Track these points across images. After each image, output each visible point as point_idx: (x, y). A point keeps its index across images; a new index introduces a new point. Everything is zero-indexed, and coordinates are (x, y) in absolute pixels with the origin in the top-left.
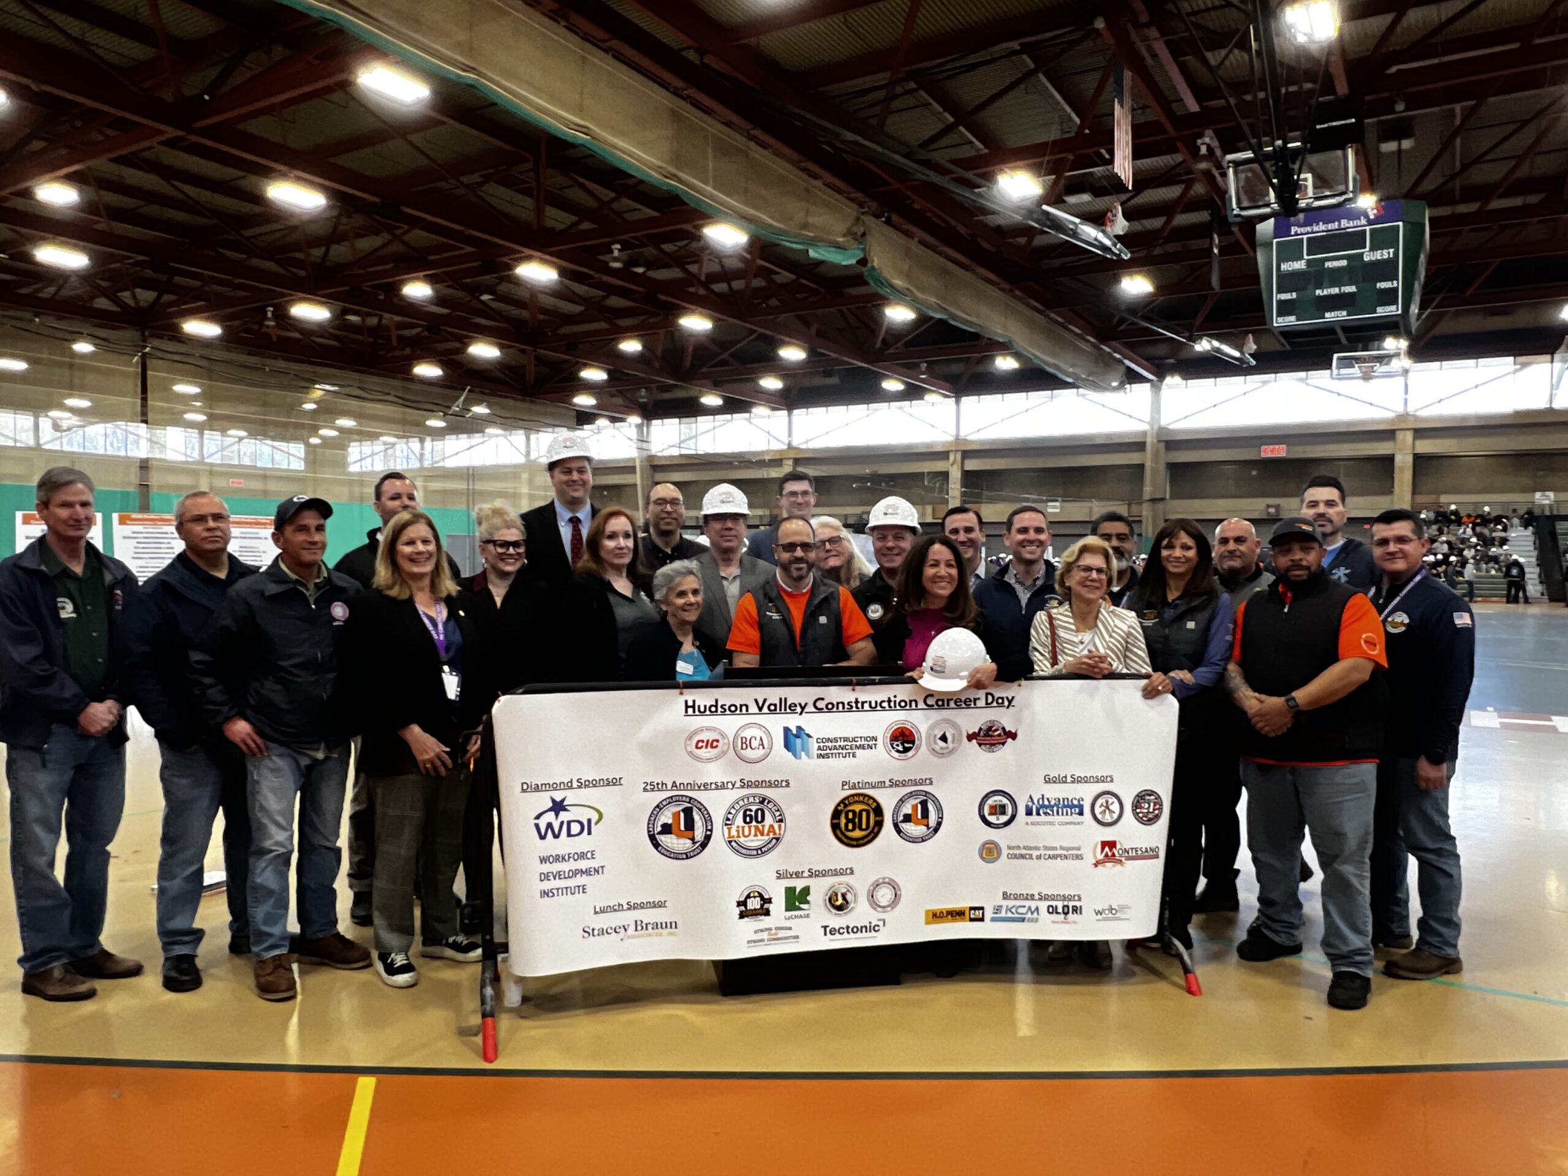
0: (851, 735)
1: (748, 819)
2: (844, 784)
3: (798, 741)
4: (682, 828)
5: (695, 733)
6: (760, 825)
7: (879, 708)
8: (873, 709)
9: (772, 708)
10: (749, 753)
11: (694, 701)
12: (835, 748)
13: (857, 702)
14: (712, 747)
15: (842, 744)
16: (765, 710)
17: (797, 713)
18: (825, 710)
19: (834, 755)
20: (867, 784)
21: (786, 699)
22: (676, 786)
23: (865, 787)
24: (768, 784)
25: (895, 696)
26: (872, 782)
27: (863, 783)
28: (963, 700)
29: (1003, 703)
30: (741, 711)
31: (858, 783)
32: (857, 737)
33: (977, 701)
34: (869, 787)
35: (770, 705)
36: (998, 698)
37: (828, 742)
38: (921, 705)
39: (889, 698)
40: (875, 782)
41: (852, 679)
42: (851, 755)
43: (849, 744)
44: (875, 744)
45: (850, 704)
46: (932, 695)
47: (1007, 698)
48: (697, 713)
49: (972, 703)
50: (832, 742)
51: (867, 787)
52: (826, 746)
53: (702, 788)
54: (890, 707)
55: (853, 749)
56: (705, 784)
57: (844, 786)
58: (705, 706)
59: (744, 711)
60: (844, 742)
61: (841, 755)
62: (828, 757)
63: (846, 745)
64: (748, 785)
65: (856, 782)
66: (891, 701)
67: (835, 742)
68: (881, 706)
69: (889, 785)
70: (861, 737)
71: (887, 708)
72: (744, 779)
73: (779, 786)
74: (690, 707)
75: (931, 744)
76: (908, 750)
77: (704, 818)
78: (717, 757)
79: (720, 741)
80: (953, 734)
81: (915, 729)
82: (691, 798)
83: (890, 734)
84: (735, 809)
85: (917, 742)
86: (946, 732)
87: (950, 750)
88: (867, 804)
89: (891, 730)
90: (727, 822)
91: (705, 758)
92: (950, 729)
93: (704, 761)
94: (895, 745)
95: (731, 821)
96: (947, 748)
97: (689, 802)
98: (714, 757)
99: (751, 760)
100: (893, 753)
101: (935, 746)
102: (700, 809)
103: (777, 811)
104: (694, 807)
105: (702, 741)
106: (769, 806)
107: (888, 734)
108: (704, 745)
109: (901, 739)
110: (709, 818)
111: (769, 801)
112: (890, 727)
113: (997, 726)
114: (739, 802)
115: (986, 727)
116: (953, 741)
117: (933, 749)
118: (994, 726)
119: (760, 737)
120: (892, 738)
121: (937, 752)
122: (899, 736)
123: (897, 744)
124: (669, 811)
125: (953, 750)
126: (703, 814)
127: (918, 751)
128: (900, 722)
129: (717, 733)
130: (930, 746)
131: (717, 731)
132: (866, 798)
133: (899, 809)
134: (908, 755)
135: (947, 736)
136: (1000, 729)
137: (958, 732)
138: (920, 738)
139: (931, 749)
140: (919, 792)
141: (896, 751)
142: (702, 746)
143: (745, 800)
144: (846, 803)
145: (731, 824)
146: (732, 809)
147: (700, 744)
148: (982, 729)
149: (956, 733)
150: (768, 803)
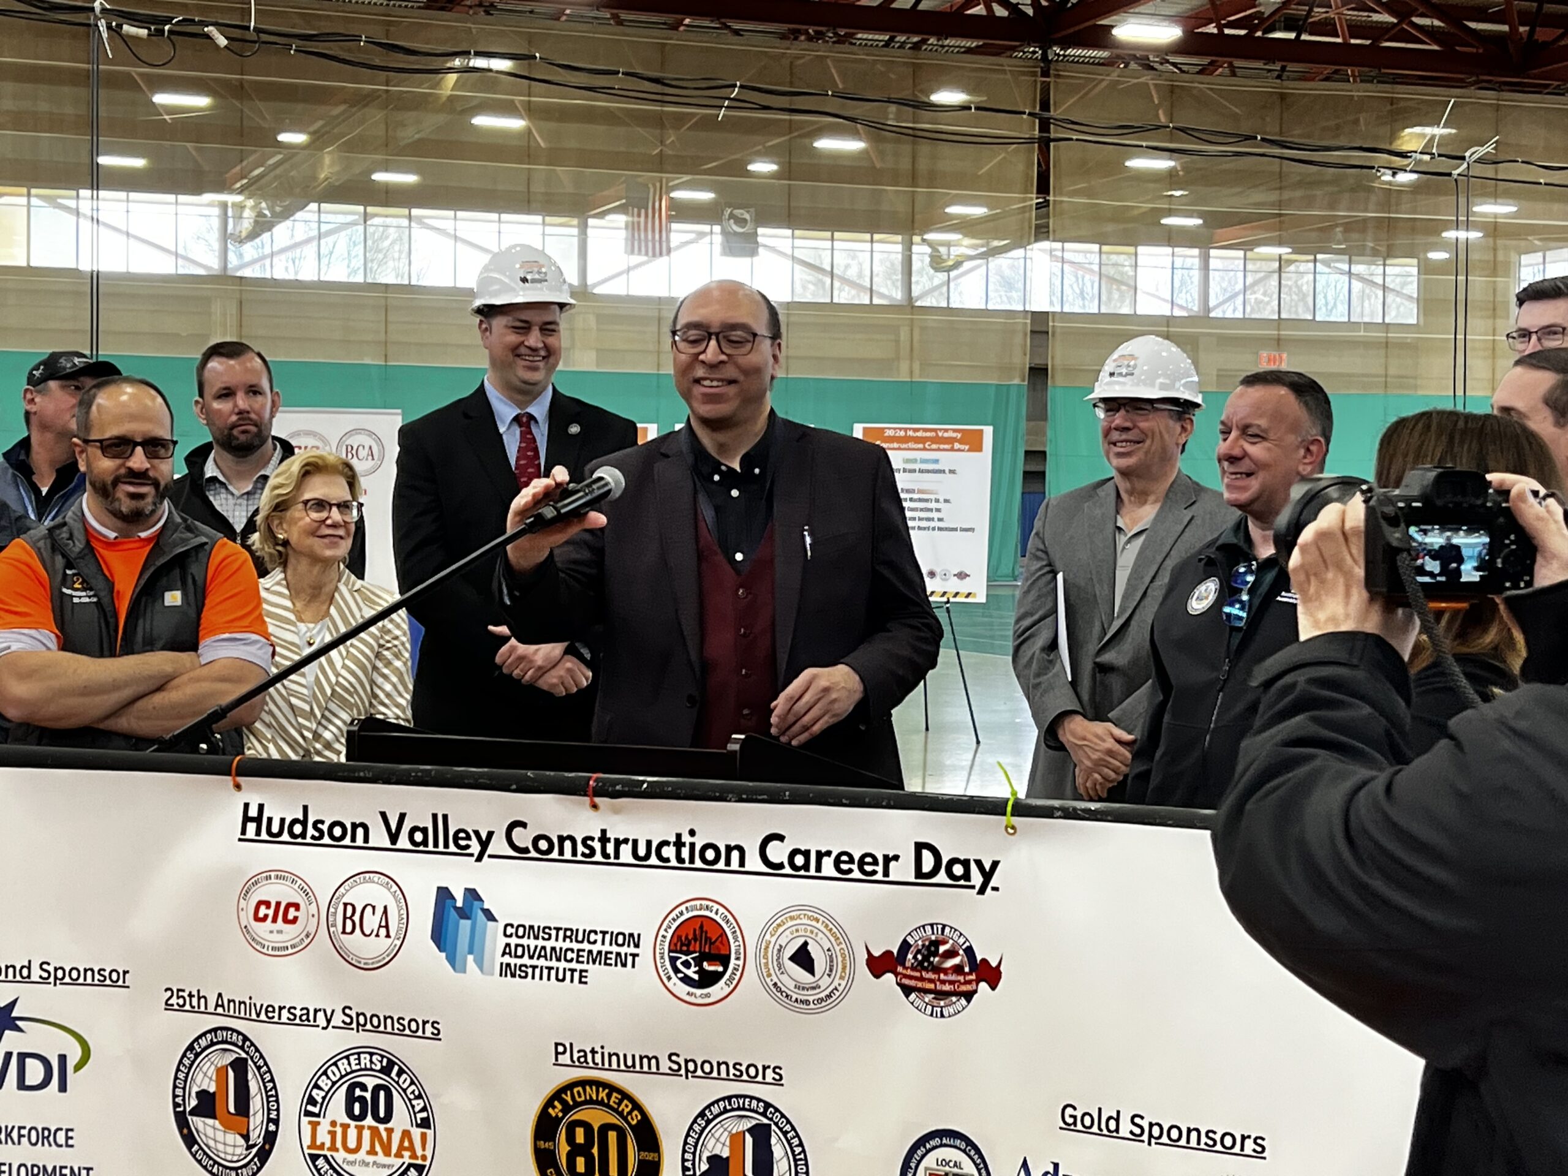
0: (581, 925)
1: (357, 1106)
2: (559, 1049)
3: (465, 924)
4: (232, 1109)
5: (254, 882)
6: (382, 1127)
7: (654, 860)
8: (640, 861)
11: (261, 807)
12: (542, 953)
13: (604, 839)
14: (286, 921)
15: (560, 944)
17: (472, 855)
18: (533, 854)
19: (537, 971)
20: (614, 1058)
21: (445, 817)
22: (222, 1006)
23: (610, 1065)
24: (396, 1025)
25: (692, 833)
26: (625, 1056)
27: (603, 1054)
28: (856, 858)
29: (967, 876)
30: (353, 839)
31: (593, 1052)
32: (596, 932)
33: (892, 864)
34: (619, 1065)
35: (414, 830)
36: (953, 861)
37: (529, 937)
38: (754, 862)
39: (679, 836)
40: (633, 1056)
41: (590, 778)
42: (576, 975)
43: (576, 946)
44: (634, 956)
45: (589, 842)
46: (781, 838)
47: (979, 863)
48: (264, 836)
49: (880, 869)
50: (536, 938)
51: (614, 1066)
52: (523, 946)
53: (263, 1017)
54: (680, 860)
55: (582, 962)
56: (270, 1009)
57: (560, 1056)
58: (283, 820)
59: (360, 841)
60: (564, 940)
61: (553, 973)
62: (523, 974)
63: (567, 950)
64: (358, 1024)
65: (588, 1051)
66: (684, 845)
67: (543, 939)
68: (659, 856)
69: (670, 1068)
70: (604, 933)
71: (674, 862)
72: (350, 1008)
73: (420, 1033)
74: (252, 820)
75: (772, 971)
76: (707, 980)
77: (266, 1092)
78: (293, 946)
79: (302, 906)
80: (829, 950)
81: (735, 924)
82: (246, 1038)
83: (671, 931)
84: (328, 1078)
85: (737, 962)
86: (809, 941)
87: (823, 995)
88: (616, 1110)
89: (674, 920)
90: (310, 1108)
91: (271, 945)
92: (820, 935)
93: (270, 952)
94: (682, 963)
95: (319, 1106)
96: (814, 988)
97: (242, 1048)
98: (289, 944)
99: (363, 961)
100: (670, 985)
101: (781, 977)
102: (259, 1068)
103: (417, 1098)
104: (250, 1062)
105: (268, 904)
106: (401, 1082)
107: (666, 930)
108: (271, 912)
109: (698, 949)
110: (273, 1092)
111: (400, 1069)
112: (682, 913)
113: (951, 942)
114: (339, 1063)
115: (920, 943)
116: (831, 970)
117: (775, 984)
118: (944, 942)
119: (385, 907)
120: (676, 945)
121: (787, 996)
122: (696, 940)
123: (687, 961)
124: (209, 1064)
125: (829, 996)
126: (263, 1080)
127: (732, 987)
128: (698, 903)
129: (296, 887)
130: (769, 975)
131: (299, 882)
132: (615, 1094)
133: (698, 1139)
134: (708, 995)
135: (813, 955)
136: (961, 952)
137: (843, 946)
138: (742, 951)
139: (771, 984)
140: (747, 1100)
141: (681, 979)
142: (266, 916)
143: (352, 1058)
144: (567, 1102)
145: (318, 1115)
146: (324, 1077)
147: (263, 911)
148: (910, 946)
149: (837, 948)
150: (399, 1074)
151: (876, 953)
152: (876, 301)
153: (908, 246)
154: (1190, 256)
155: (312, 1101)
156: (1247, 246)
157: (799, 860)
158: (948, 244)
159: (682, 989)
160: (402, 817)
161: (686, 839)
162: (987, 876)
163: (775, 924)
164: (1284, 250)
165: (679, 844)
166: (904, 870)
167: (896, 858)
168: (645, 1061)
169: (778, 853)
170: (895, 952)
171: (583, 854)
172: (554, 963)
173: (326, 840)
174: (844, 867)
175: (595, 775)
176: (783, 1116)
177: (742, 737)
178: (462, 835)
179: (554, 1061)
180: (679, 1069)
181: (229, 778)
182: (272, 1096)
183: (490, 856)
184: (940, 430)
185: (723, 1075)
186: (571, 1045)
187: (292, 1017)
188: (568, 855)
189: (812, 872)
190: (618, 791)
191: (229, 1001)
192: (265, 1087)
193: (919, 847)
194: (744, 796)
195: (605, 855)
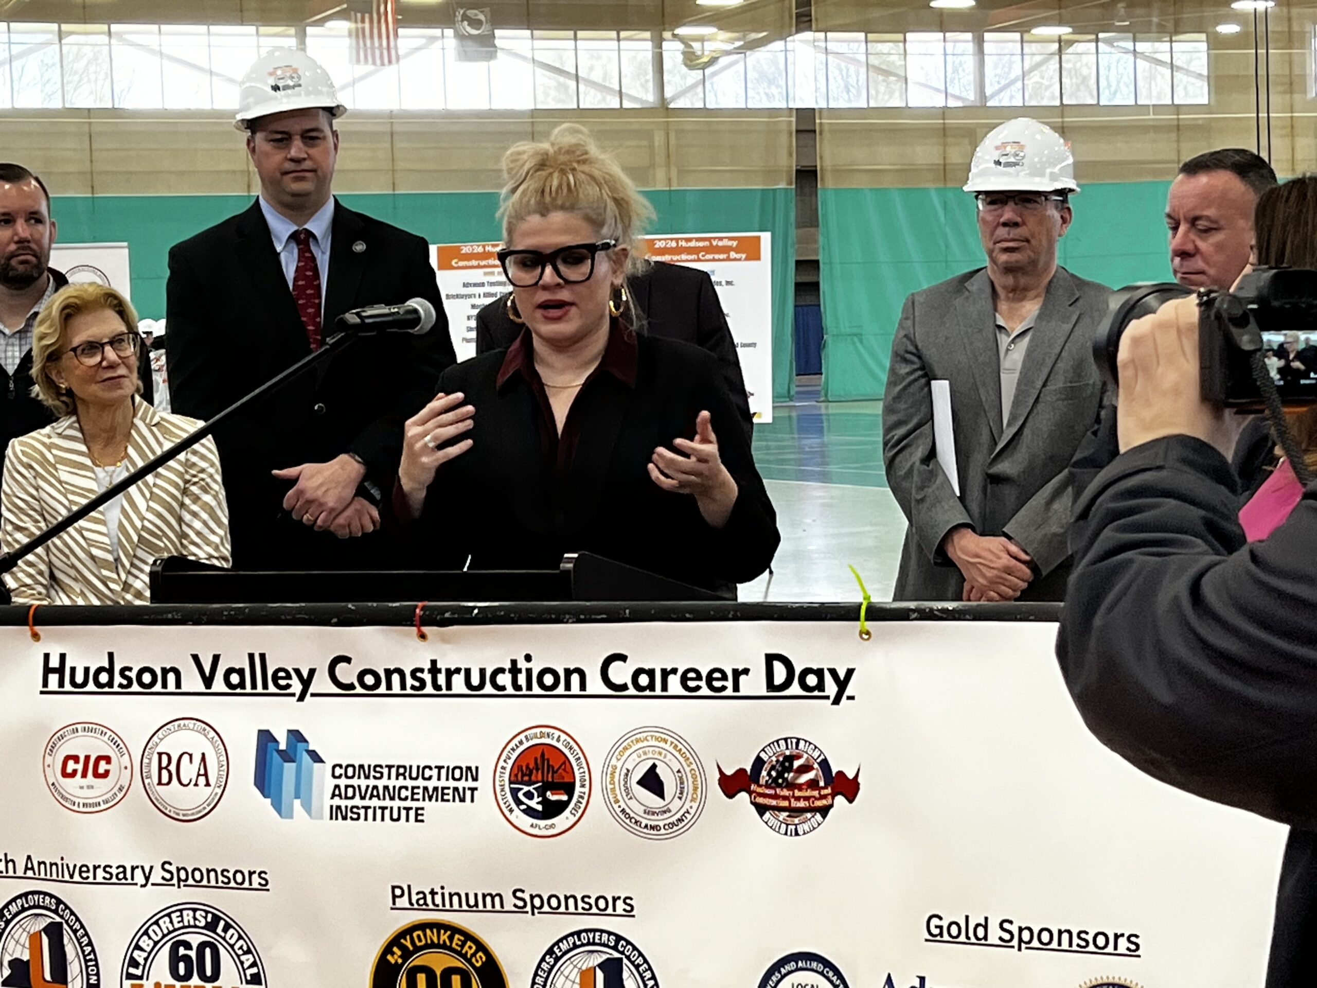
0: (415, 761)
1: (182, 966)
2: (396, 893)
3: (289, 767)
4: (48, 977)
5: (58, 738)
7: (488, 689)
8: (475, 690)
9: (235, 679)
10: (173, 794)
11: (63, 657)
12: (374, 793)
13: (434, 670)
14: (96, 775)
15: (391, 783)
16: (219, 685)
17: (293, 695)
18: (359, 690)
19: (370, 812)
20: (455, 899)
21: (263, 657)
22: (32, 868)
23: (451, 905)
24: (221, 878)
25: (528, 658)
26: (467, 895)
27: (443, 894)
28: (704, 675)
29: (820, 686)
30: (165, 685)
31: (433, 893)
32: (430, 768)
33: (743, 678)
34: (460, 905)
35: (229, 672)
36: (806, 672)
37: (359, 778)
38: (595, 685)
39: (514, 662)
40: (476, 895)
41: (416, 607)
42: (412, 813)
43: (410, 783)
44: (473, 790)
45: (419, 674)
46: (623, 658)
47: (833, 672)
48: (68, 687)
49: (729, 684)
50: (367, 777)
51: (456, 906)
52: (353, 786)
53: (77, 878)
54: (517, 687)
55: (418, 800)
56: (84, 869)
57: (397, 900)
58: (87, 670)
59: (171, 687)
60: (397, 779)
61: (387, 812)
62: (355, 816)
63: (401, 788)
64: (179, 880)
65: (427, 892)
66: (520, 671)
67: (375, 777)
68: (494, 684)
69: (515, 906)
70: (440, 768)
71: (510, 690)
72: (170, 864)
73: (246, 885)
74: (54, 671)
75: (619, 797)
76: (552, 810)
77: (85, 956)
78: (106, 802)
79: (114, 760)
80: (679, 771)
81: (578, 750)
82: (59, 902)
83: (511, 762)
84: (150, 938)
85: (583, 790)
86: (657, 763)
87: (674, 819)
88: (459, 953)
89: (513, 750)
90: (132, 970)
91: (82, 801)
92: (669, 755)
93: (81, 809)
94: (525, 794)
95: (141, 968)
96: (665, 812)
97: (55, 912)
98: (100, 800)
99: (181, 812)
100: (512, 818)
101: (628, 802)
102: (75, 932)
103: (245, 953)
104: (65, 926)
105: (76, 759)
106: (228, 937)
107: (505, 761)
108: (80, 767)
109: (540, 778)
110: (92, 956)
111: (227, 923)
112: (521, 742)
113: (805, 756)
114: (161, 922)
115: (774, 759)
116: (681, 793)
117: (623, 811)
118: (799, 757)
119: (203, 755)
120: (516, 775)
121: (636, 822)
122: (537, 770)
123: (529, 791)
124: (21, 930)
125: (680, 820)
126: (80, 944)
127: (578, 815)
128: (538, 730)
129: (106, 738)
130: (617, 801)
131: (109, 733)
132: (457, 936)
133: (547, 978)
134: (552, 826)
135: (662, 778)
136: (816, 766)
137: (694, 766)
138: (587, 777)
139: (618, 810)
140: (598, 934)
141: (523, 811)
142: (75, 772)
143: (174, 916)
144: (407, 947)
145: (141, 978)
146: (145, 938)
147: (71, 766)
148: (764, 762)
149: (688, 769)
150: (225, 930)
151: (729, 772)
152: (627, 104)
153: (658, 43)
154: (963, 41)
155: (134, 963)
156: (1023, 28)
157: (644, 680)
158: (702, 39)
159: (525, 821)
160: (216, 658)
161: (522, 664)
162: (842, 685)
163: (620, 747)
164: (1064, 31)
165: (515, 670)
166: (755, 683)
167: (746, 671)
168: (488, 899)
169: (620, 673)
170: (748, 769)
171: (413, 687)
172: (387, 803)
173: (135, 687)
174: (691, 684)
175: (420, 604)
176: (635, 948)
177: (576, 555)
178: (282, 674)
179: (391, 905)
180: (525, 906)
181: (27, 628)
182: (91, 960)
183: (313, 695)
184: (715, 238)
185: (572, 909)
186: (409, 887)
187: (108, 876)
188: (396, 688)
189: (658, 691)
190: (447, 618)
191: (40, 863)
192: (83, 951)
193: (770, 659)
194: (582, 617)
195: (437, 687)
